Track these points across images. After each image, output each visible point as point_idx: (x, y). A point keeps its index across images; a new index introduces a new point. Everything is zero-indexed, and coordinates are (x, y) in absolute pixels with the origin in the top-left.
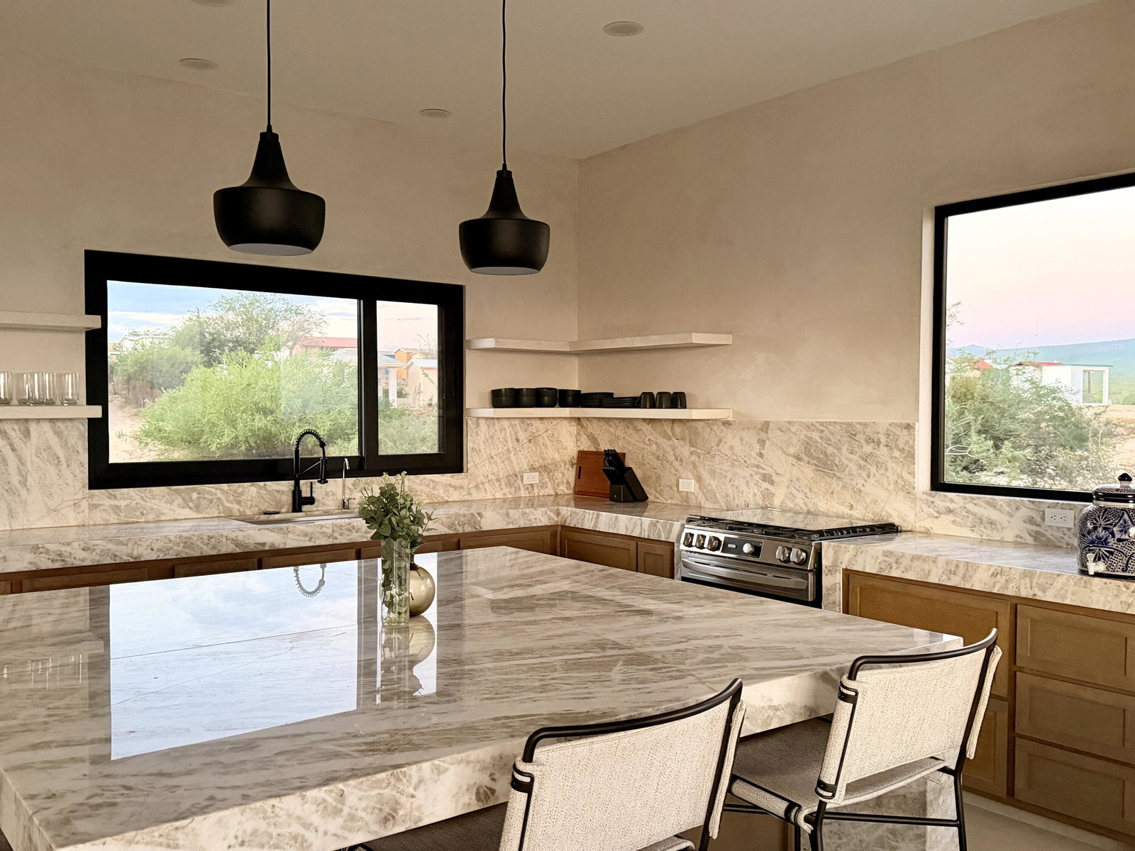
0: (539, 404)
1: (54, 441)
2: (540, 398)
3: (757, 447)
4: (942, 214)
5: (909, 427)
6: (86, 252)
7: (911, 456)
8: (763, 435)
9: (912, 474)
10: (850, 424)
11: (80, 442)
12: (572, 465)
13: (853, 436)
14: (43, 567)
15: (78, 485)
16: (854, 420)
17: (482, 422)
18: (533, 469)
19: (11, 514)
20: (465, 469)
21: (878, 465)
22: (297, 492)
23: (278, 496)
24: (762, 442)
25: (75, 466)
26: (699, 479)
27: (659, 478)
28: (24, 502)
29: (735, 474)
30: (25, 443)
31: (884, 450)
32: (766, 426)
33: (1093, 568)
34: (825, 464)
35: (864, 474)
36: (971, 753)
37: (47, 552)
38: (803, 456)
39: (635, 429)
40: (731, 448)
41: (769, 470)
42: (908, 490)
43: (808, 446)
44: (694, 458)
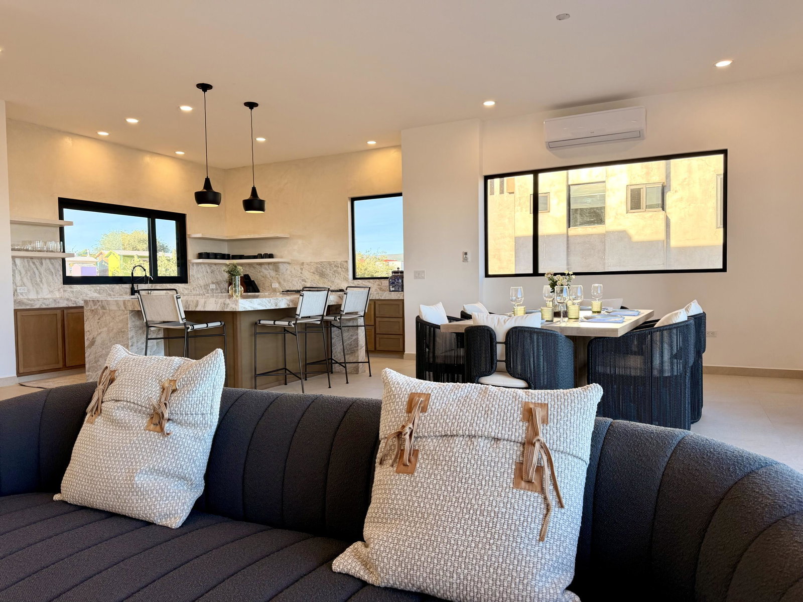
0: (216, 258)
1: (51, 266)
2: (216, 256)
3: (300, 271)
4: (353, 200)
5: (346, 262)
6: (59, 198)
7: (347, 270)
8: (302, 267)
9: (348, 275)
10: (330, 262)
11: (59, 267)
12: (227, 282)
13: (330, 265)
14: (70, 306)
15: (59, 283)
16: (331, 261)
17: (195, 265)
18: (213, 283)
19: (37, 293)
20: (189, 282)
21: (338, 273)
22: (132, 288)
23: (126, 289)
24: (302, 269)
25: (58, 276)
26: (279, 283)
27: (264, 284)
28: (42, 288)
29: (292, 280)
30: (41, 267)
31: (340, 269)
32: (303, 264)
33: (392, 289)
34: (322, 275)
35: (334, 276)
36: (366, 311)
37: (71, 301)
38: (315, 272)
39: (254, 268)
40: (291, 272)
41: (304, 278)
42: (346, 280)
43: (317, 269)
44: (277, 276)
